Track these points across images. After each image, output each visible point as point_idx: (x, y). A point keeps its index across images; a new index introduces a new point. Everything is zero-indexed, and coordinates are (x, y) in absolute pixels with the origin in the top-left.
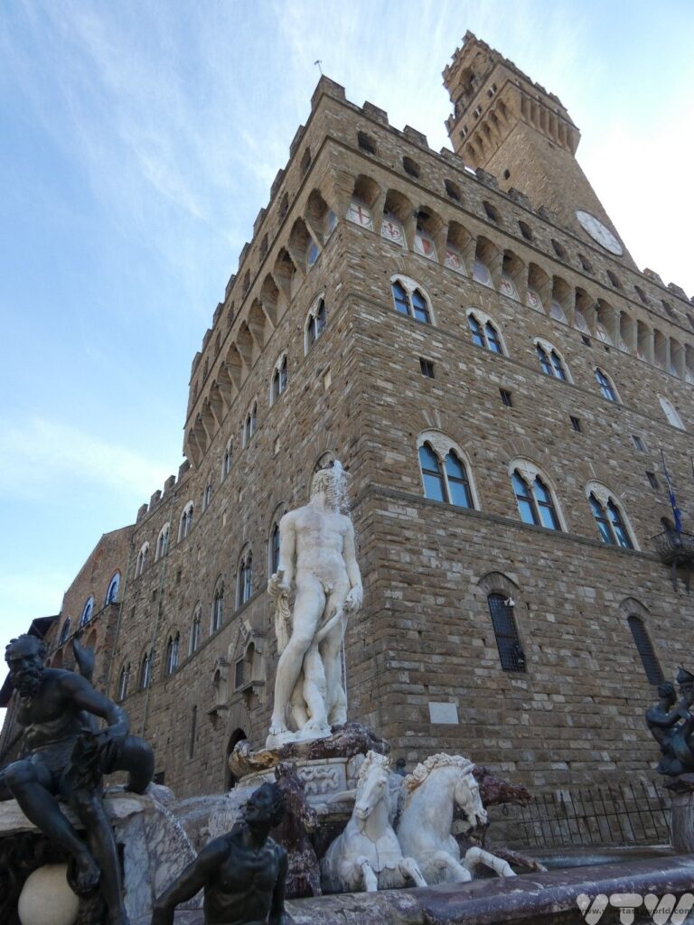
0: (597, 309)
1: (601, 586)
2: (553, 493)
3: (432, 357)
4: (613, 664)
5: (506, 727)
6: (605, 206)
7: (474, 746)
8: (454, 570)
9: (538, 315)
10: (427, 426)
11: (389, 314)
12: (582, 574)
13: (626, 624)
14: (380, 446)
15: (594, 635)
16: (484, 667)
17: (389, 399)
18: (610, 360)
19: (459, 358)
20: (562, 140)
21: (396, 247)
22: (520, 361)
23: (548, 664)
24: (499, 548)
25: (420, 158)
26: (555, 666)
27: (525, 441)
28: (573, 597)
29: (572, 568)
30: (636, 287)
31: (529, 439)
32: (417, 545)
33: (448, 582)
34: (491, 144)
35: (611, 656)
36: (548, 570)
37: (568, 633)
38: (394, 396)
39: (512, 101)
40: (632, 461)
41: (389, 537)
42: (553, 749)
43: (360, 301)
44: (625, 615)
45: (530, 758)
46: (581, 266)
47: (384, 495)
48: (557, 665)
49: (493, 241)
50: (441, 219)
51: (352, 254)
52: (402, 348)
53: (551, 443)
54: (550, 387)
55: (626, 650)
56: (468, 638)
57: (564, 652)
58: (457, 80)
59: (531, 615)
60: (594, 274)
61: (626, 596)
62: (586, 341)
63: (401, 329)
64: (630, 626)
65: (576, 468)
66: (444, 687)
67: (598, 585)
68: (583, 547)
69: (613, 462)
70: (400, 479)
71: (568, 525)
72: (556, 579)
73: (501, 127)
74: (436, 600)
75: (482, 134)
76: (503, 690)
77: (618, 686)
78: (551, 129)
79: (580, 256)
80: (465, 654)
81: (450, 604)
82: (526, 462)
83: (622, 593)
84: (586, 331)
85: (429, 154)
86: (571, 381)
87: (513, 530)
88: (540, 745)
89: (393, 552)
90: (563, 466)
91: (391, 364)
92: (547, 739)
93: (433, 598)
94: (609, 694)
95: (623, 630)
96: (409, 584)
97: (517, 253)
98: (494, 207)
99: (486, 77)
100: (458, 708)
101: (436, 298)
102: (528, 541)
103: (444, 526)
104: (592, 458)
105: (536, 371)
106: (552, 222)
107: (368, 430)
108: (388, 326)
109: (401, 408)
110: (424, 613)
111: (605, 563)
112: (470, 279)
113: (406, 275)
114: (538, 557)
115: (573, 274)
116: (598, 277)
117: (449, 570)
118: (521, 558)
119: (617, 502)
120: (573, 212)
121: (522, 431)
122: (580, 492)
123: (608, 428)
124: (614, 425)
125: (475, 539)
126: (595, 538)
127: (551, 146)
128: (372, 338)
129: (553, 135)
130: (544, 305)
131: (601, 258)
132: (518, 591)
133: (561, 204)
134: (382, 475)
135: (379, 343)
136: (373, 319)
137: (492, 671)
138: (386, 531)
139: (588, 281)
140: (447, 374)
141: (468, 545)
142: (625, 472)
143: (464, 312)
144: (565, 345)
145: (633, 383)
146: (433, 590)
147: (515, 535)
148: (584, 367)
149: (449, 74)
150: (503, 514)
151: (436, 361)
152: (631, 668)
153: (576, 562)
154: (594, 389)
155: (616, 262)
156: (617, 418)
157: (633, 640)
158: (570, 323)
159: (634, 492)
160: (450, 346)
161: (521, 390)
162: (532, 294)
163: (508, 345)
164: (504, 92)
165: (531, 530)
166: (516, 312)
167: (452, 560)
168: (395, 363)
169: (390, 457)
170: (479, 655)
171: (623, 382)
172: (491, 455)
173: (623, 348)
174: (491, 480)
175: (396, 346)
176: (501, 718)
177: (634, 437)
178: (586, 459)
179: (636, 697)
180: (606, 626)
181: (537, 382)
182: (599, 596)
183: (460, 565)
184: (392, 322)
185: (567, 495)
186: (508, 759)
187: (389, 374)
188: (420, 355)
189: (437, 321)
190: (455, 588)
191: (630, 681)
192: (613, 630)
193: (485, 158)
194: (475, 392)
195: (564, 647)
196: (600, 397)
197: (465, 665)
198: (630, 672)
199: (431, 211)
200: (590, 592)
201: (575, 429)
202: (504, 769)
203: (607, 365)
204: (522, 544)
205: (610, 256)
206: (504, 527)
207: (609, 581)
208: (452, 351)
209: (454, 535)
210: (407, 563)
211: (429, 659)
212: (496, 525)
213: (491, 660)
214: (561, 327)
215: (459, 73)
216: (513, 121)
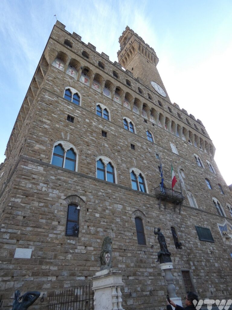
0: (151, 111)
1: (126, 205)
2: (115, 169)
3: (74, 115)
4: (123, 235)
5: (57, 260)
6: (163, 82)
7: (35, 269)
8: (54, 193)
9: (128, 110)
10: (62, 138)
11: (59, 98)
12: (118, 199)
13: (133, 220)
14: (34, 142)
15: (117, 223)
16: (55, 234)
17: (46, 126)
18: (154, 129)
19: (87, 118)
20: (152, 61)
21: (71, 78)
22: (115, 123)
23: (90, 234)
24: (80, 186)
25: (90, 53)
26: (93, 235)
27: (108, 150)
28: (111, 208)
29: (114, 197)
30: (168, 107)
31: (109, 149)
32: (38, 181)
33: (49, 197)
34: (129, 60)
35: (122, 232)
36: (102, 196)
37: (104, 222)
38: (50, 125)
39: (136, 46)
40: (153, 162)
41: (23, 177)
42: (80, 270)
43: (47, 91)
44: (134, 216)
45: (66, 275)
46: (148, 97)
47: (27, 160)
48: (94, 234)
49: (113, 83)
50: (92, 72)
51: (50, 76)
52: (60, 110)
53: (119, 151)
54: (125, 133)
55: (130, 230)
56: (51, 221)
57: (99, 229)
58: (122, 41)
59: (88, 214)
60: (153, 100)
61: (136, 209)
62: (146, 121)
63: (63, 104)
64: (135, 221)
65: (128, 161)
66: (28, 242)
67: (125, 204)
68: (122, 190)
69: (145, 161)
70: (40, 155)
71: (118, 181)
72: (105, 200)
73: (132, 55)
74: (39, 204)
75: (127, 56)
76: (62, 244)
77: (122, 244)
78: (149, 57)
79: (149, 94)
80: (46, 227)
81: (46, 206)
82: (106, 157)
83: (135, 208)
84: (146, 118)
85: (95, 53)
86: (136, 133)
87: (91, 180)
88: (73, 269)
89: (23, 183)
90: (122, 160)
91: (53, 115)
92: (78, 266)
93: (38, 203)
94: (117, 248)
95: (131, 222)
96: (27, 196)
97: (122, 88)
98: (117, 73)
99: (129, 39)
100: (32, 251)
101: (84, 97)
102: (96, 185)
103: (55, 175)
104: (136, 159)
105: (120, 127)
106: (140, 82)
107: (31, 135)
108: (57, 102)
109: (51, 130)
110: (30, 209)
111: (130, 196)
112: (102, 94)
113: (73, 87)
114: (99, 191)
115: (143, 99)
116: (154, 102)
117: (51, 193)
118: (90, 191)
119: (143, 175)
120: (150, 81)
121: (108, 146)
122: (127, 170)
123: (146, 150)
124: (149, 149)
125: (70, 182)
126: (129, 187)
127: (148, 62)
128: (47, 104)
129: (149, 59)
130: (131, 107)
131: (157, 96)
132: (84, 204)
133: (146, 78)
134: (31, 153)
135: (50, 107)
136: (50, 98)
137: (59, 236)
138: (23, 174)
139: (149, 102)
140: (79, 122)
141: (65, 183)
142: (149, 165)
143: (95, 104)
144: (136, 121)
145: (161, 137)
146: (39, 200)
147: (90, 182)
148: (142, 129)
149: (121, 38)
150: (87, 174)
151: (75, 117)
152: (131, 237)
153: (117, 195)
154: (144, 136)
155: (162, 98)
156: (151, 147)
157: (135, 226)
158: (140, 114)
159: (151, 172)
160: (84, 113)
161: (112, 132)
162: (127, 103)
163: (111, 117)
164: (134, 43)
165: (98, 181)
166: (118, 107)
167: (55, 189)
168: (55, 114)
169: (37, 147)
170: (54, 228)
171: (157, 136)
172: (89, 152)
173: (160, 125)
174: (86, 161)
175: (58, 109)
176: (55, 257)
177: (156, 154)
178: (133, 159)
179: (130, 249)
180: (123, 220)
181: (120, 131)
182: (124, 208)
183: (58, 191)
184: (59, 101)
185: (121, 170)
186: (53, 275)
187: (50, 118)
188: (68, 114)
189: (82, 104)
190: (52, 200)
191: (129, 242)
192: (126, 222)
193: (127, 64)
194: (90, 130)
195: (100, 227)
196: (145, 139)
197: (44, 232)
198: (130, 239)
199: (89, 69)
200: (120, 207)
201: (132, 148)
202: (49, 280)
203: (152, 130)
204: (93, 186)
205: (161, 96)
206: (86, 179)
207: (130, 203)
208: (84, 115)
209: (59, 179)
210: (29, 188)
211: (24, 229)
212: (82, 178)
213: (60, 231)
214: (136, 115)
215: (124, 38)
216: (136, 53)
